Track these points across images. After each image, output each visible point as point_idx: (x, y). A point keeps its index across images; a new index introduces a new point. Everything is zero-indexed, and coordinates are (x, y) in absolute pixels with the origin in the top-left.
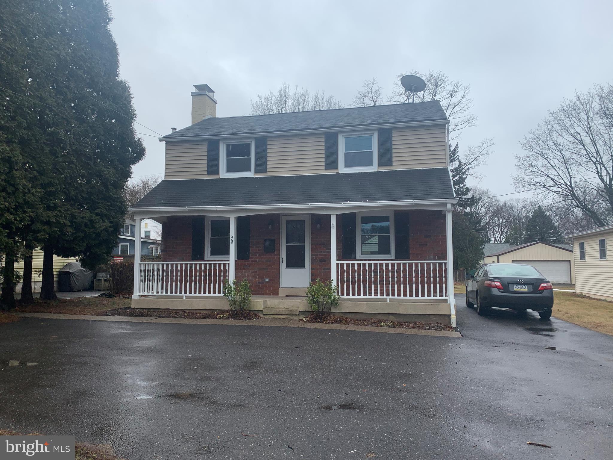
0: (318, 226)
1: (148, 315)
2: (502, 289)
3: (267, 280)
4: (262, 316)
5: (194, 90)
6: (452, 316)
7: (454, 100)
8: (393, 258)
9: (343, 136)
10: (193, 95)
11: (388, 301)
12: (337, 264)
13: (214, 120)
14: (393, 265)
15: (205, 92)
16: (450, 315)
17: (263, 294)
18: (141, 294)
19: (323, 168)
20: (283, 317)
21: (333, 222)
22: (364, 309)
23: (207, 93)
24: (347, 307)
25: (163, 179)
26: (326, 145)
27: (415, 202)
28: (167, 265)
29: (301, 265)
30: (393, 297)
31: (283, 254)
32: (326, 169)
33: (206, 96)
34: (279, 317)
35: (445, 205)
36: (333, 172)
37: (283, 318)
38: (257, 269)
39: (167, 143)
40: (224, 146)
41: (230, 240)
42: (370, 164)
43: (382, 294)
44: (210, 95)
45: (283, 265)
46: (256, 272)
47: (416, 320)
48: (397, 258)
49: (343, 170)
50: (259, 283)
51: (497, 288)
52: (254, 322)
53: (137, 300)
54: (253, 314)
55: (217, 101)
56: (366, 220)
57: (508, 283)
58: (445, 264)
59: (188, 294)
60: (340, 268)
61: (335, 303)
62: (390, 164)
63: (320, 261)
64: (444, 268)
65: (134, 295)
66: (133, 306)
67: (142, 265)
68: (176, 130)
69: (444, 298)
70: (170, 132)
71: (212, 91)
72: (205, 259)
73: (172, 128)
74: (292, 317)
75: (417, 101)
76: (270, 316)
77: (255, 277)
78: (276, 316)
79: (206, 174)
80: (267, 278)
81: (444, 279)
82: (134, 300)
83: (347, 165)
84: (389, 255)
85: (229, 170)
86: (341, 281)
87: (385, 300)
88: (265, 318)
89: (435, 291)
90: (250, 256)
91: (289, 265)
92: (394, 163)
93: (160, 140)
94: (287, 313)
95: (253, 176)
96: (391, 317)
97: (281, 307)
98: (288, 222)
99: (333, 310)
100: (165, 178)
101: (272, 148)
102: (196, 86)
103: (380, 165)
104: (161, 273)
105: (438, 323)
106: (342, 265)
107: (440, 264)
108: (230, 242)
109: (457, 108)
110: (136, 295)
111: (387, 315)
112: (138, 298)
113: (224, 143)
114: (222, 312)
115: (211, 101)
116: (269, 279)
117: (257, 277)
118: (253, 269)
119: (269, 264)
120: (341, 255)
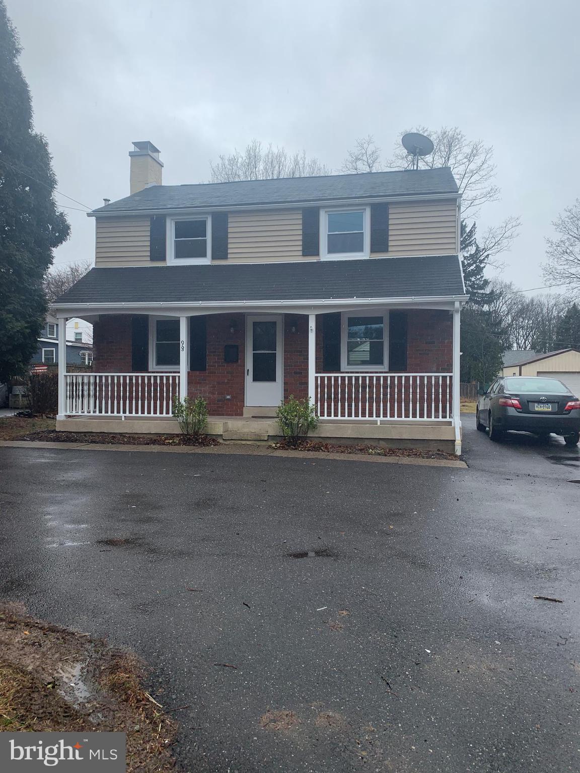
0: (294, 329)
1: (77, 440)
2: (520, 409)
3: (228, 397)
4: (221, 441)
5: (132, 148)
6: (457, 442)
7: (472, 166)
8: (387, 370)
9: (326, 212)
10: (132, 155)
11: (379, 423)
12: (316, 378)
13: (159, 189)
14: (385, 378)
15: (148, 152)
16: (455, 441)
17: (223, 415)
18: (68, 413)
19: (301, 253)
20: (248, 443)
21: (312, 324)
22: (349, 433)
23: (150, 153)
24: (327, 431)
25: (93, 266)
26: (304, 224)
27: (415, 300)
28: (101, 377)
29: (273, 378)
30: (385, 419)
31: (249, 365)
32: (303, 255)
33: (149, 158)
34: (244, 442)
35: (453, 303)
36: (313, 259)
37: (247, 445)
38: (216, 383)
39: (98, 220)
40: (172, 224)
41: (181, 346)
42: (361, 249)
43: (371, 415)
44: (154, 155)
45: (249, 378)
47: (412, 447)
48: (391, 370)
49: (325, 256)
50: (218, 401)
51: (514, 407)
52: (211, 450)
53: (63, 421)
54: (210, 440)
55: (163, 164)
56: (353, 322)
57: (528, 402)
58: (451, 377)
59: (127, 414)
60: (319, 382)
61: (312, 425)
62: (386, 250)
63: (295, 373)
64: (448, 382)
65: (59, 415)
66: (57, 429)
67: (68, 377)
68: (110, 202)
69: (448, 419)
70: (102, 204)
71: (156, 151)
72: (150, 370)
73: (104, 200)
74: (258, 443)
75: (422, 166)
76: (233, 441)
77: (213, 394)
78: (239, 442)
79: (149, 259)
80: (228, 394)
81: (448, 396)
82: (59, 421)
83: (331, 251)
84: (382, 367)
85: (178, 255)
86: (320, 399)
87: (375, 422)
88: (225, 444)
89: (437, 410)
90: (207, 367)
91: (256, 379)
92: (390, 249)
93: (89, 215)
94: (254, 437)
95: (209, 263)
96: (381, 442)
97: (246, 430)
98: (255, 324)
99: (310, 434)
100: (96, 265)
101: (234, 227)
102: (136, 144)
103: (373, 251)
104: (92, 388)
105: (439, 450)
106: (322, 378)
107: (444, 378)
108: (181, 349)
109: (476, 177)
110: (62, 414)
111: (377, 440)
112: (63, 418)
113: (172, 219)
114: (172, 436)
115: (155, 163)
116: (231, 395)
117: (217, 393)
118: (211, 383)
119: (231, 377)
120: (322, 366)
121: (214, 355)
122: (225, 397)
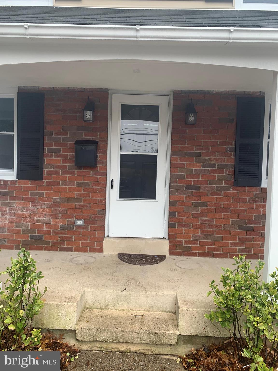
3: (80, 223)
31: (114, 173)
38: (59, 200)
45: (113, 193)
46: (57, 206)
77: (54, 216)
80: (79, 218)
90: (45, 174)
91: (124, 194)
97: (123, 308)
116: (83, 220)
117: (60, 215)
118: (51, 200)
119: (84, 191)
120: (232, 179)
121: (57, 156)
122: (74, 223)
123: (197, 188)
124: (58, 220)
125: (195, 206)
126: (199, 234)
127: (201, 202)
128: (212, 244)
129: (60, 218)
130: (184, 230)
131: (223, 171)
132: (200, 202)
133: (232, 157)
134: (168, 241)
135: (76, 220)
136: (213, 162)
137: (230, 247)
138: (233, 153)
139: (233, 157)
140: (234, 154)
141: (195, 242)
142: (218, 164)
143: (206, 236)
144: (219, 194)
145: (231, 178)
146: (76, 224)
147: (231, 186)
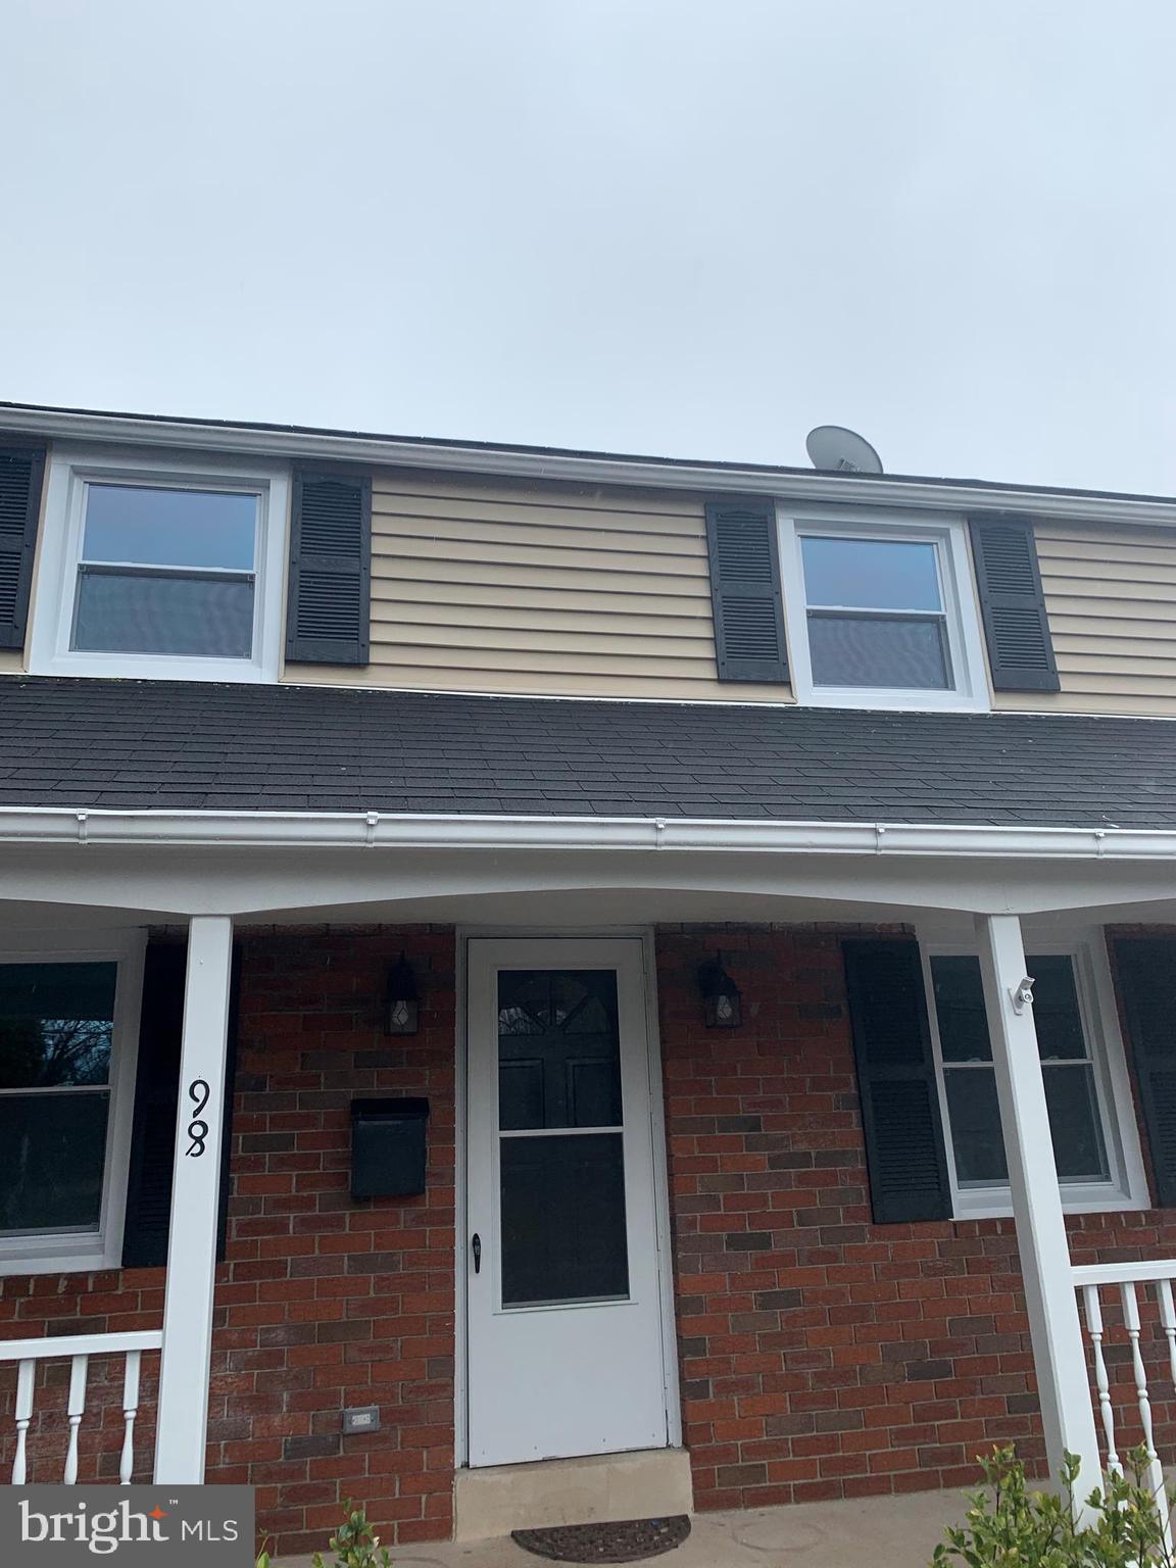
3: (362, 1420)
8: (1140, 1203)
19: (710, 670)
26: (713, 559)
29: (611, 1281)
31: (481, 1208)
32: (721, 680)
36: (768, 699)
38: (281, 1335)
42: (940, 678)
45: (480, 1288)
46: (273, 1358)
49: (811, 690)
50: (298, 1449)
62: (1048, 686)
63: (735, 1242)
77: (260, 1402)
80: (361, 1402)
83: (821, 678)
85: (91, 636)
90: (233, 1236)
95: (272, 680)
98: (514, 986)
101: (400, 536)
103: (1002, 685)
113: (76, 469)
116: (377, 1407)
117: (285, 1396)
118: (254, 1337)
119: (378, 1290)
120: (864, 1199)
121: (279, 1163)
122: (341, 1423)
123: (764, 1242)
124: (277, 1421)
125: (762, 1306)
126: (789, 1413)
127: (783, 1292)
128: (832, 1444)
129: (285, 1409)
130: (736, 1405)
131: (834, 1174)
132: (777, 1289)
133: (854, 1125)
134: (688, 1455)
135: (350, 1409)
136: (803, 1147)
137: (893, 1449)
138: (855, 1114)
139: (856, 1128)
140: (860, 1115)
141: (779, 1444)
142: (818, 1152)
143: (811, 1416)
144: (833, 1258)
145: (862, 1196)
146: (348, 1430)
147: (866, 1224)
